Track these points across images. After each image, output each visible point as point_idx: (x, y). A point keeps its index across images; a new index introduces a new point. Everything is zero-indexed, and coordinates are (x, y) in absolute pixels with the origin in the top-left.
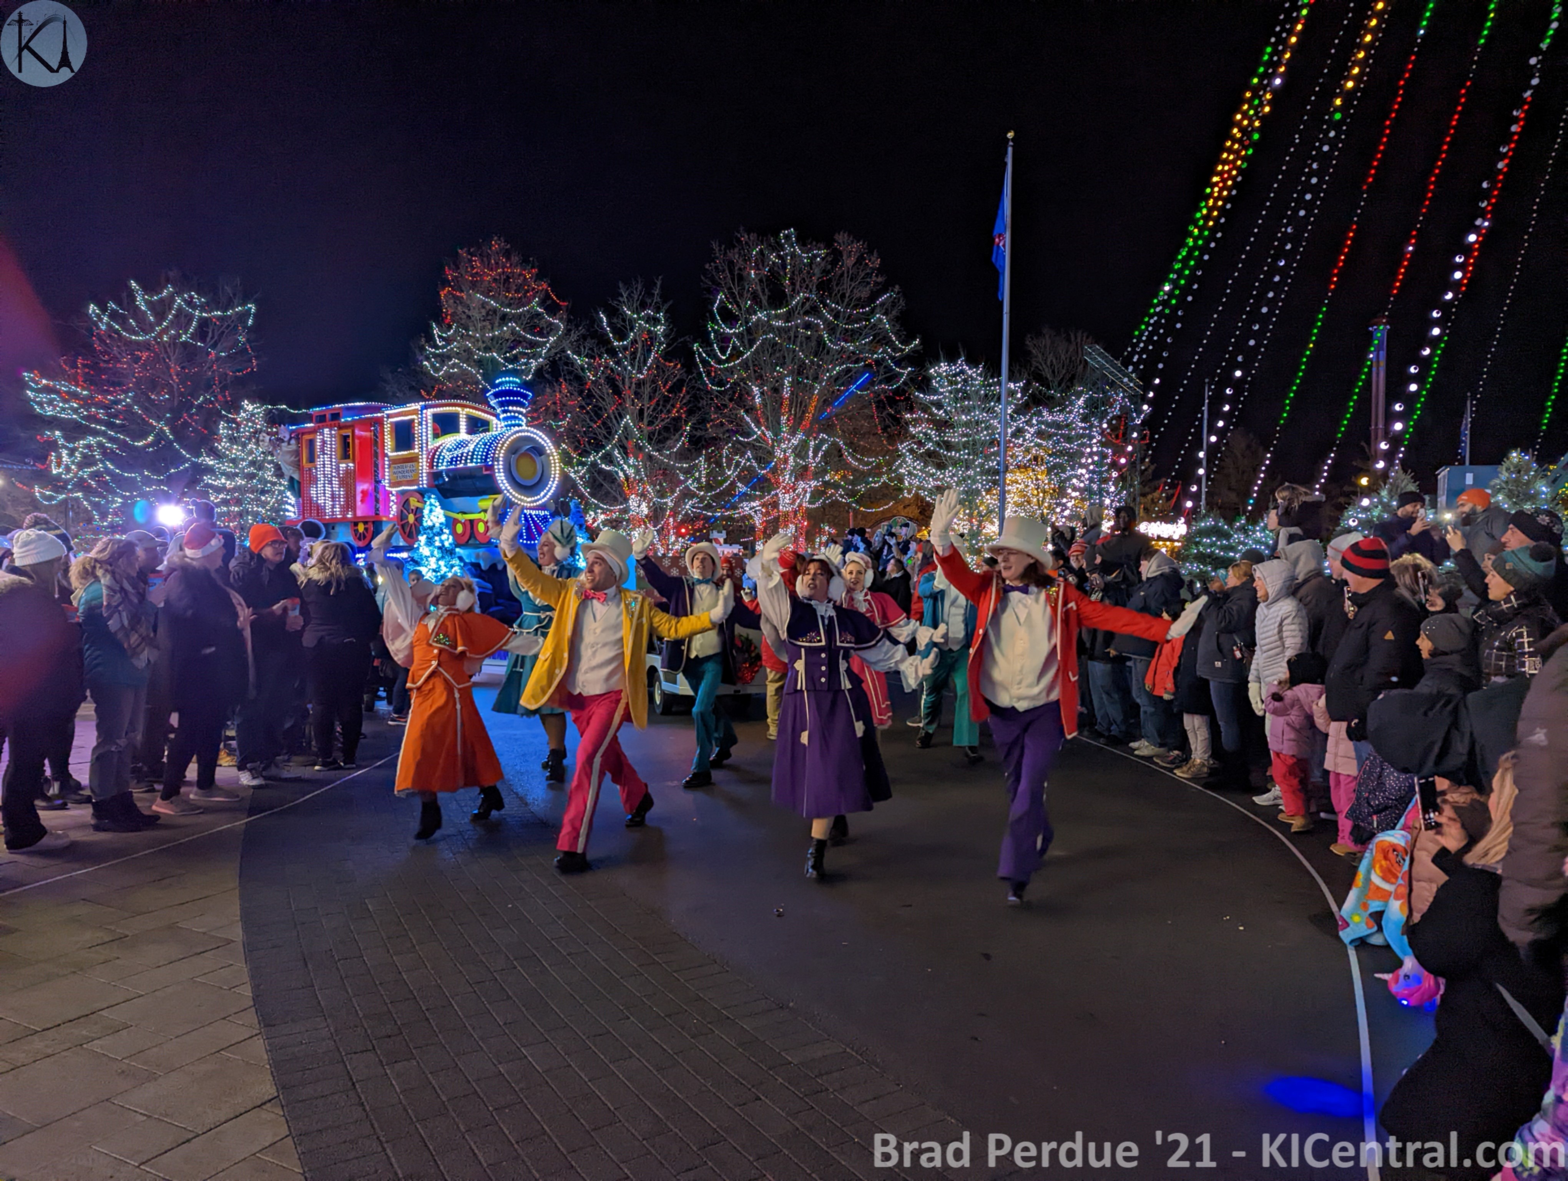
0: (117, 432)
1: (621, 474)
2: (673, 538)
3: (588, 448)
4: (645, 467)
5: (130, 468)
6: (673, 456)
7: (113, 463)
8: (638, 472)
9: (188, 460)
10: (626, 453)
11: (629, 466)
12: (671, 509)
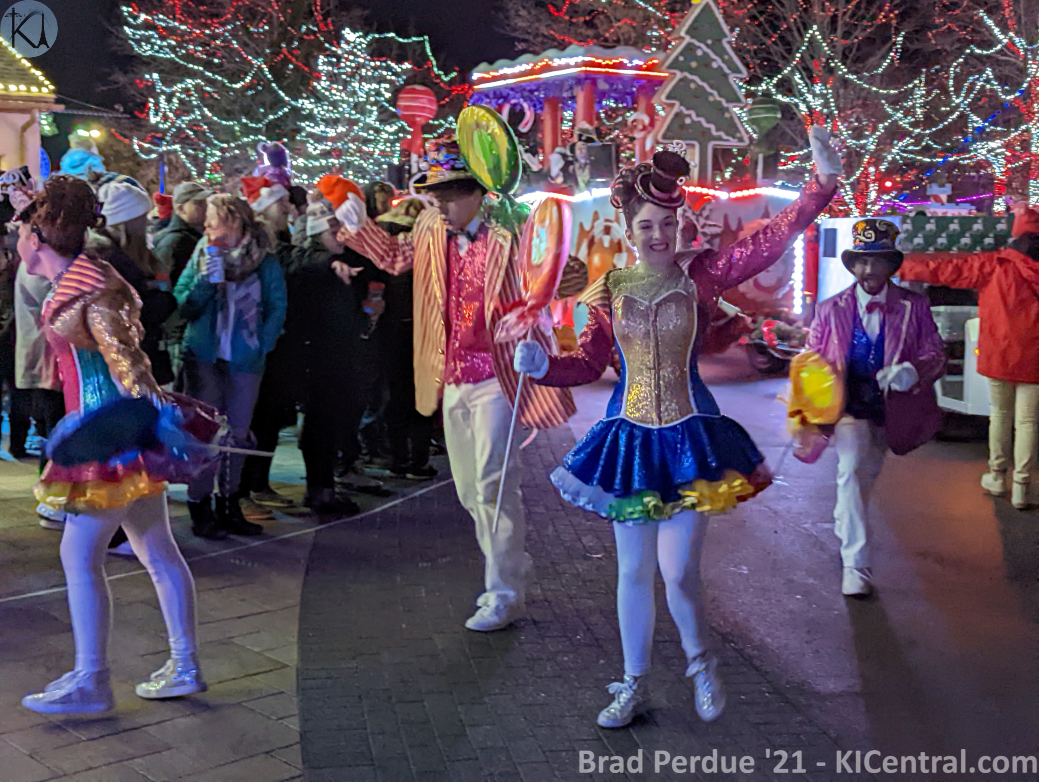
0: (214, 73)
1: (803, 107)
2: (873, 195)
3: (759, 72)
4: (837, 96)
5: (229, 115)
6: (878, 80)
7: (210, 111)
8: (826, 105)
9: (288, 104)
10: (811, 77)
11: (815, 95)
12: (872, 154)
